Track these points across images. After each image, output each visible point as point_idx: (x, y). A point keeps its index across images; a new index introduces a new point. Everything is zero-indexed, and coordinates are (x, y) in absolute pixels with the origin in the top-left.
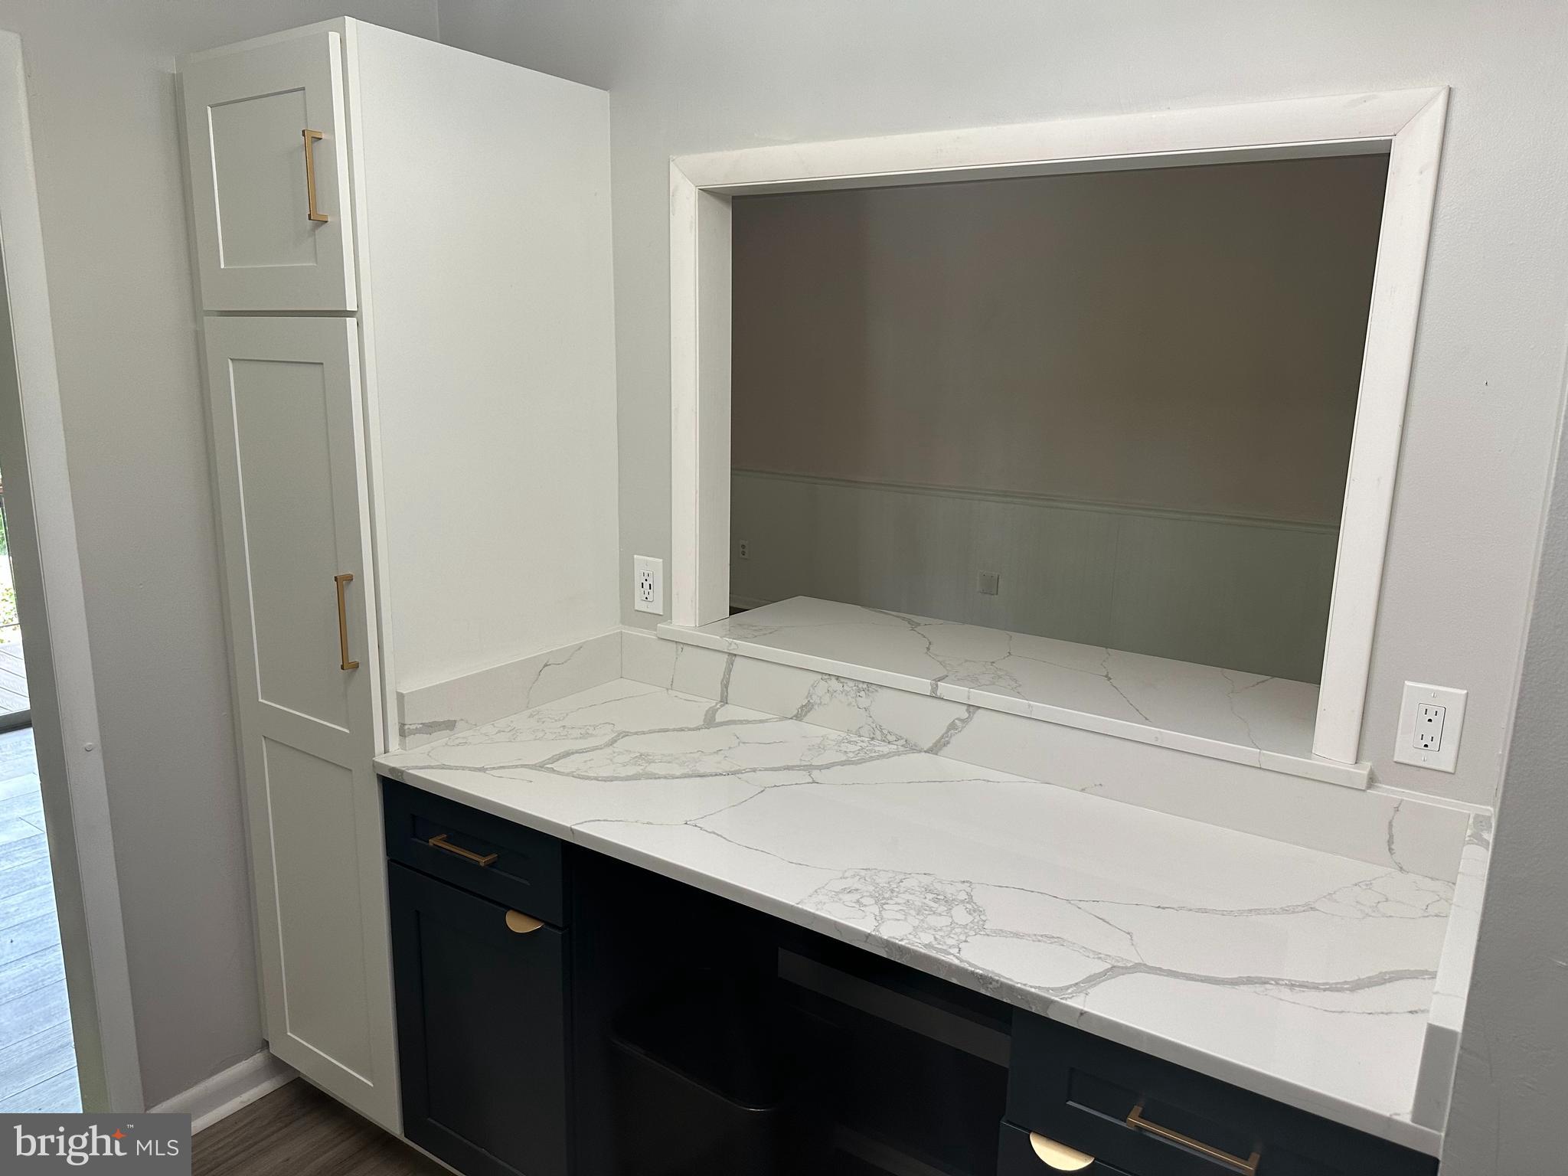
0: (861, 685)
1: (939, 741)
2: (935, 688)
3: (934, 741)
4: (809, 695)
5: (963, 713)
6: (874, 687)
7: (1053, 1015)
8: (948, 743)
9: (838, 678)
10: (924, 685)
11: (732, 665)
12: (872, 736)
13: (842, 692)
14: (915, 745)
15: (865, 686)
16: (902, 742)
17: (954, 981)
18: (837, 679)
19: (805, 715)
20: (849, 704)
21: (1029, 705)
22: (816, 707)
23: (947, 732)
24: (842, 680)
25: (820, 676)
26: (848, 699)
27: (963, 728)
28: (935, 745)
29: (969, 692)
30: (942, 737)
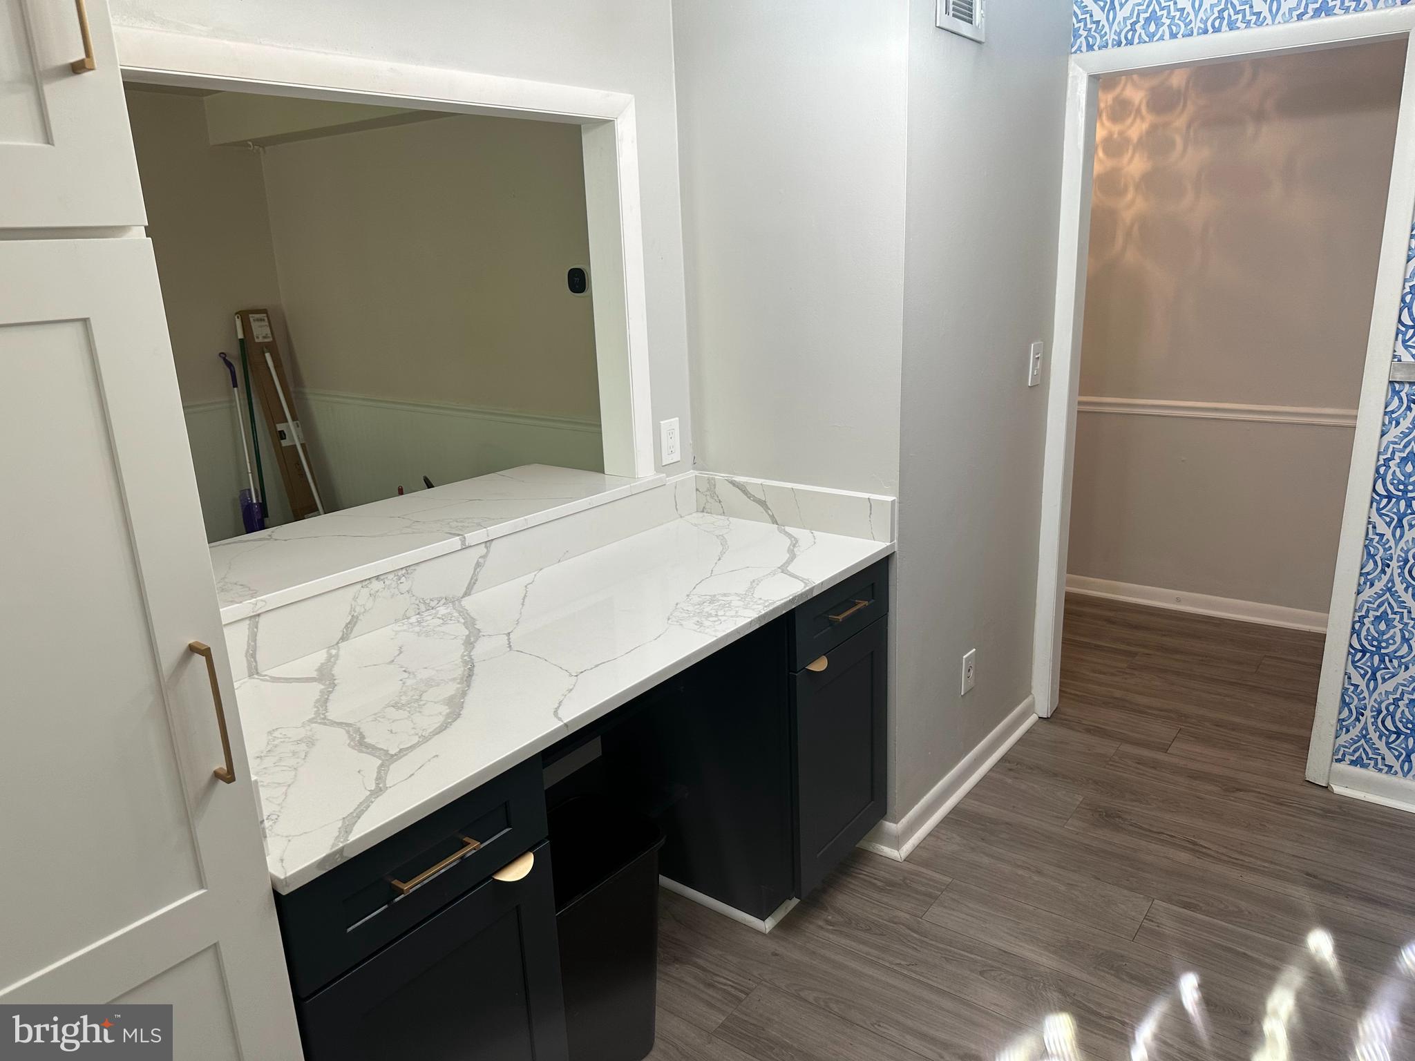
0: (400, 573)
1: (470, 583)
2: (463, 541)
3: (466, 585)
4: (353, 609)
5: (482, 550)
6: (412, 568)
7: (815, 594)
8: (476, 580)
9: (377, 577)
10: (455, 542)
11: (257, 628)
12: (418, 611)
13: (384, 588)
14: (453, 598)
15: (404, 571)
16: (444, 601)
17: (784, 612)
18: (377, 579)
19: (352, 631)
20: (392, 596)
21: (526, 519)
22: (361, 617)
23: (474, 572)
24: (382, 577)
25: (359, 586)
26: (391, 592)
27: (484, 562)
28: (468, 588)
29: (487, 531)
30: (472, 579)
